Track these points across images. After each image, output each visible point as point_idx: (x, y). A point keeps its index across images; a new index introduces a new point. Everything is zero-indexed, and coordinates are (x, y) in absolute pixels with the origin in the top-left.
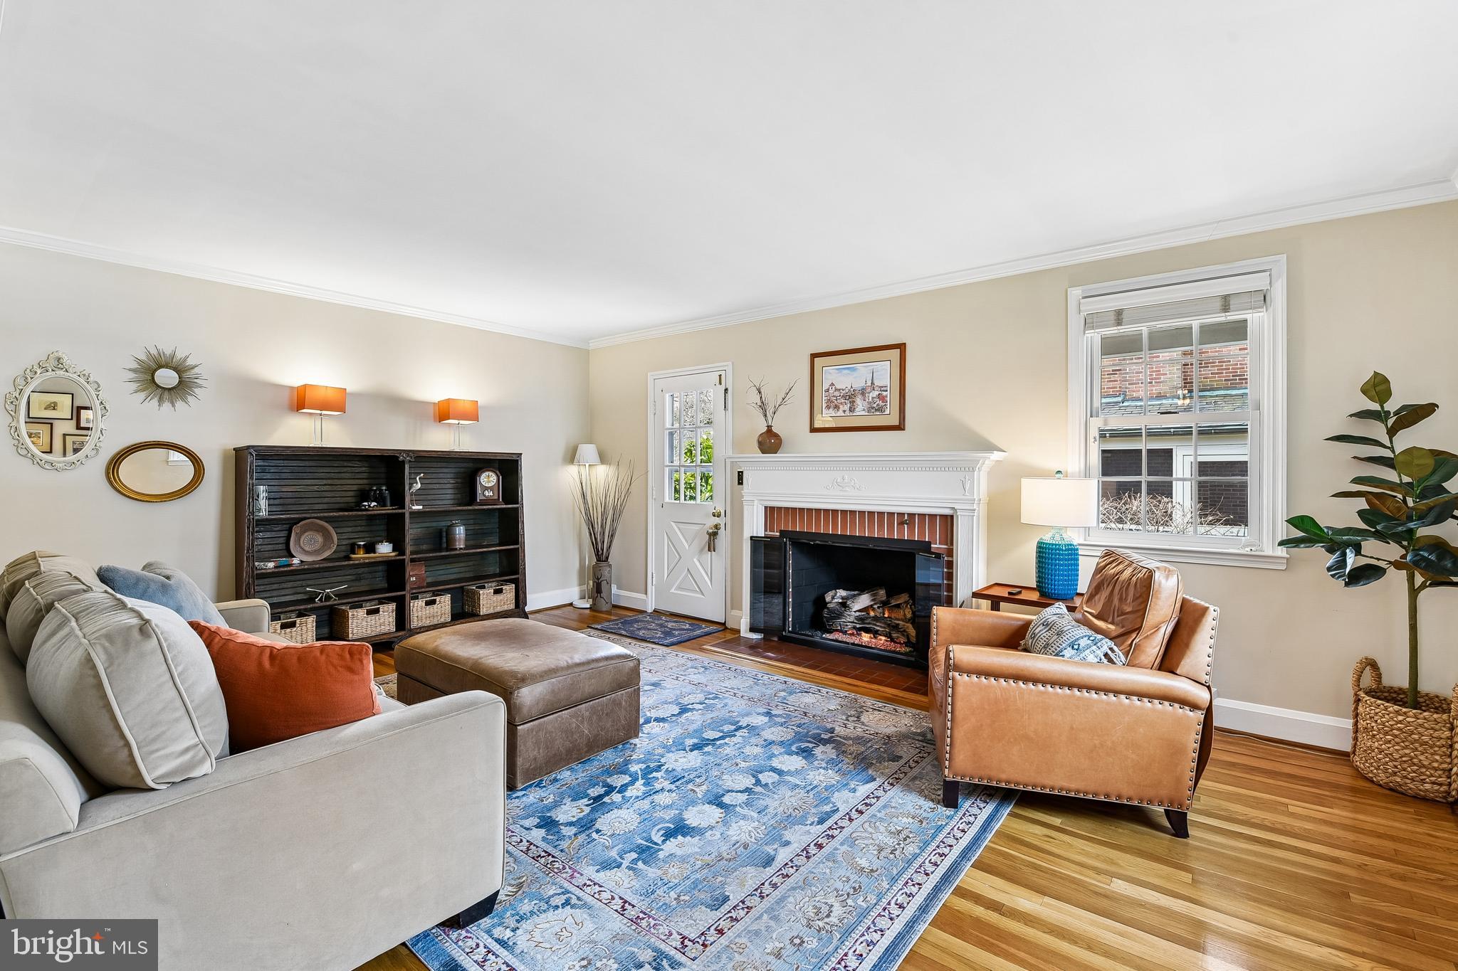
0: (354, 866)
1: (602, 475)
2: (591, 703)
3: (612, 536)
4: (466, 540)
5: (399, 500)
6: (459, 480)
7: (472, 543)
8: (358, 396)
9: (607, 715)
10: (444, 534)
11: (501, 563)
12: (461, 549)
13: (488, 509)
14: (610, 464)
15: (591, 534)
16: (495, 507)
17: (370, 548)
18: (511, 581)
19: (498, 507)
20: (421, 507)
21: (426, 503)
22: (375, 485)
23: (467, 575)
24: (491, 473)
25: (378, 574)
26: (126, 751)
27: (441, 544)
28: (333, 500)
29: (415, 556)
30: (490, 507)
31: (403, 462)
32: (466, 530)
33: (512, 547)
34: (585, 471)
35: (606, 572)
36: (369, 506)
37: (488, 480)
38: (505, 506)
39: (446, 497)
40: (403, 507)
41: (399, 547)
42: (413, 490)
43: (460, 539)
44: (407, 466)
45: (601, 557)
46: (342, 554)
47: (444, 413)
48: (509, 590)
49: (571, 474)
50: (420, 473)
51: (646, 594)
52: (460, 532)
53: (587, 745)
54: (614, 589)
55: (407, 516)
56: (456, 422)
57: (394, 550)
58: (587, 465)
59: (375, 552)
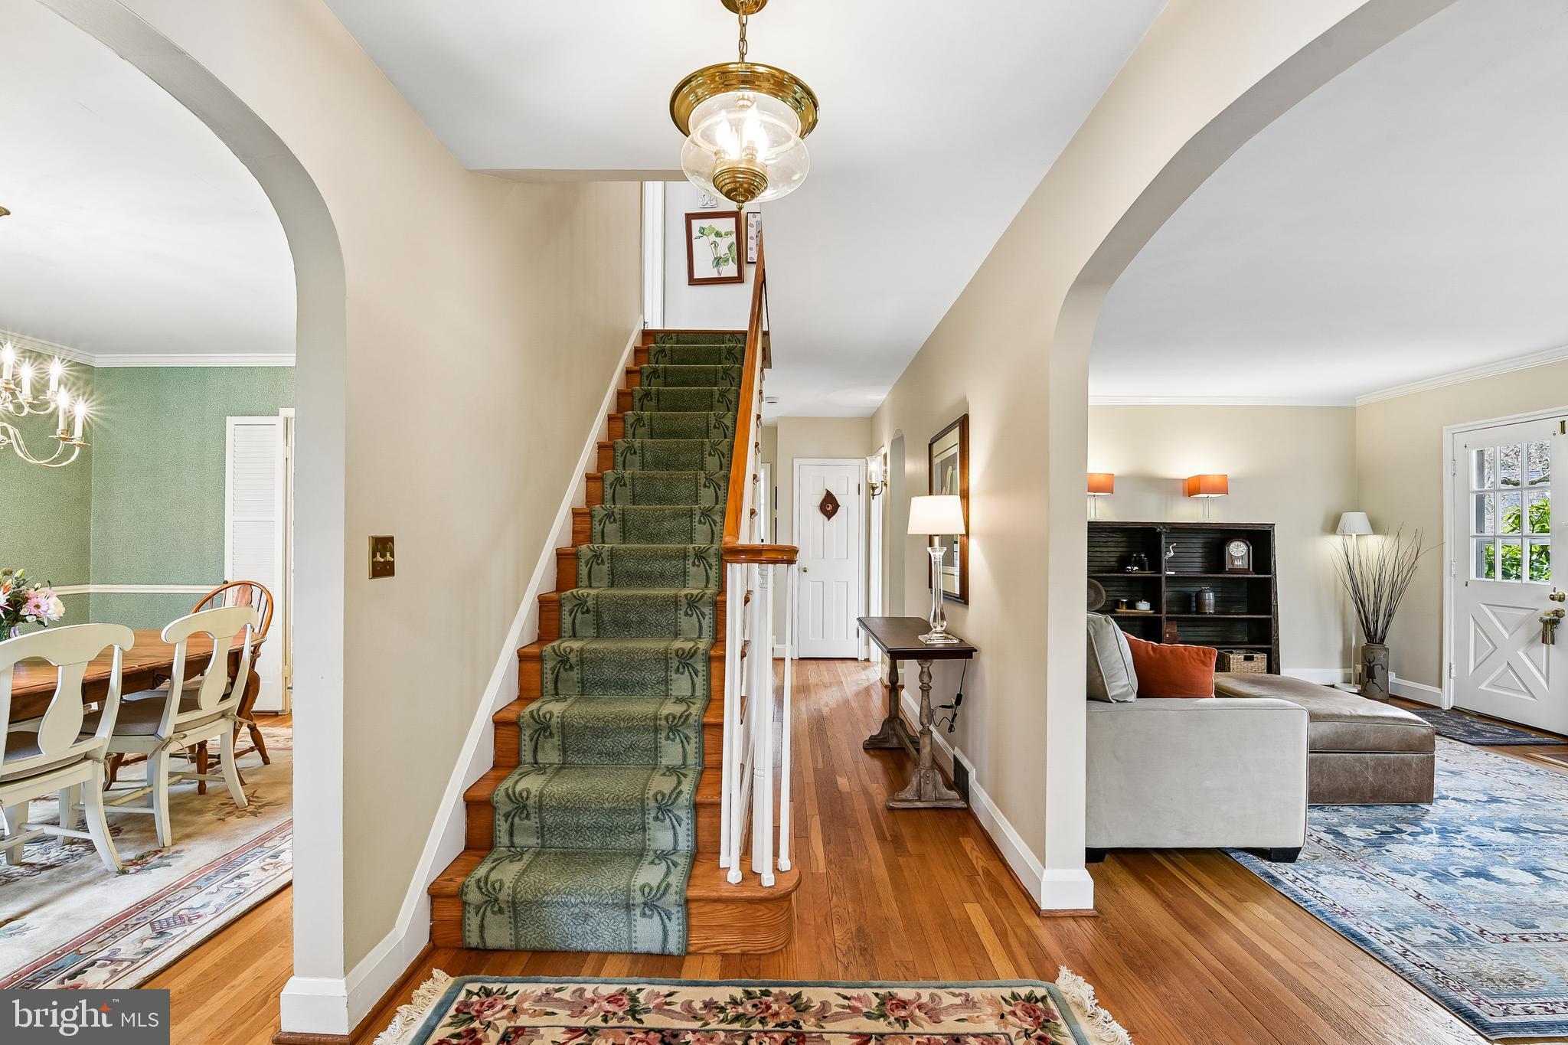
0: (1207, 782)
1: (1374, 549)
2: (1377, 755)
3: (1390, 615)
4: (1215, 606)
5: (1156, 565)
6: (1207, 550)
7: (1219, 609)
8: (1122, 478)
9: (1394, 770)
10: (1194, 599)
11: (1249, 632)
12: (1210, 613)
13: (1239, 578)
14: (1384, 534)
15: (1359, 612)
16: (1246, 576)
17: (1131, 605)
18: (1262, 651)
19: (1249, 576)
20: (1174, 573)
21: (1178, 570)
22: (1135, 552)
23: (1215, 639)
24: (1243, 545)
25: (1136, 628)
26: (1100, 679)
27: (1190, 606)
28: (1102, 564)
29: (1170, 615)
30: (1241, 576)
31: (1160, 533)
32: (1215, 597)
33: (1264, 616)
34: (1351, 542)
35: (1380, 655)
36: (1132, 570)
37: (1238, 552)
38: (1256, 576)
39: (1195, 564)
40: (1161, 573)
41: (1155, 606)
42: (1166, 558)
43: (1209, 604)
44: (1163, 537)
45: (1374, 637)
46: (1109, 608)
47: (1193, 489)
48: (1261, 660)
49: (1332, 546)
50: (1173, 543)
51: (1440, 686)
52: (1210, 597)
53: (1372, 791)
54: (1392, 677)
55: (1163, 579)
56: (1206, 495)
57: (1151, 609)
58: (1354, 535)
59: (1135, 609)
